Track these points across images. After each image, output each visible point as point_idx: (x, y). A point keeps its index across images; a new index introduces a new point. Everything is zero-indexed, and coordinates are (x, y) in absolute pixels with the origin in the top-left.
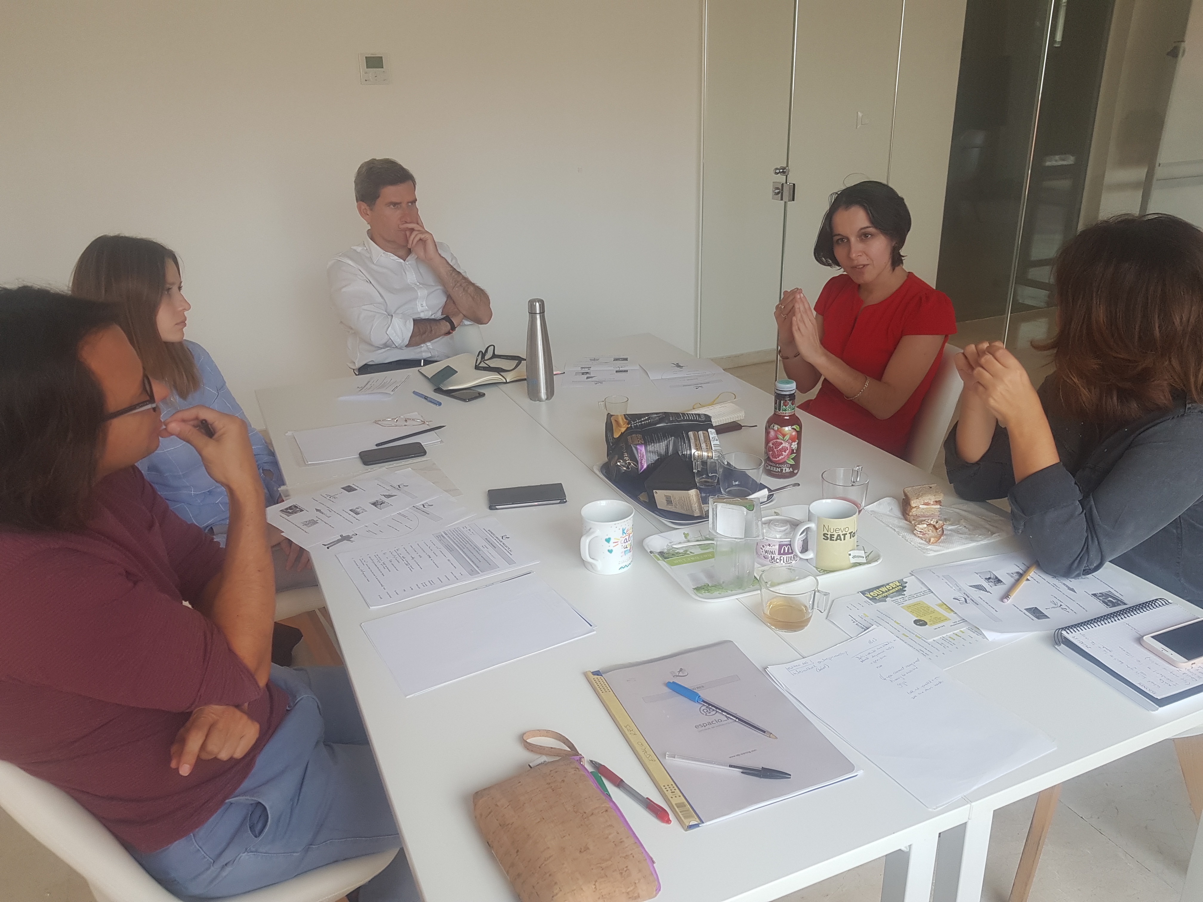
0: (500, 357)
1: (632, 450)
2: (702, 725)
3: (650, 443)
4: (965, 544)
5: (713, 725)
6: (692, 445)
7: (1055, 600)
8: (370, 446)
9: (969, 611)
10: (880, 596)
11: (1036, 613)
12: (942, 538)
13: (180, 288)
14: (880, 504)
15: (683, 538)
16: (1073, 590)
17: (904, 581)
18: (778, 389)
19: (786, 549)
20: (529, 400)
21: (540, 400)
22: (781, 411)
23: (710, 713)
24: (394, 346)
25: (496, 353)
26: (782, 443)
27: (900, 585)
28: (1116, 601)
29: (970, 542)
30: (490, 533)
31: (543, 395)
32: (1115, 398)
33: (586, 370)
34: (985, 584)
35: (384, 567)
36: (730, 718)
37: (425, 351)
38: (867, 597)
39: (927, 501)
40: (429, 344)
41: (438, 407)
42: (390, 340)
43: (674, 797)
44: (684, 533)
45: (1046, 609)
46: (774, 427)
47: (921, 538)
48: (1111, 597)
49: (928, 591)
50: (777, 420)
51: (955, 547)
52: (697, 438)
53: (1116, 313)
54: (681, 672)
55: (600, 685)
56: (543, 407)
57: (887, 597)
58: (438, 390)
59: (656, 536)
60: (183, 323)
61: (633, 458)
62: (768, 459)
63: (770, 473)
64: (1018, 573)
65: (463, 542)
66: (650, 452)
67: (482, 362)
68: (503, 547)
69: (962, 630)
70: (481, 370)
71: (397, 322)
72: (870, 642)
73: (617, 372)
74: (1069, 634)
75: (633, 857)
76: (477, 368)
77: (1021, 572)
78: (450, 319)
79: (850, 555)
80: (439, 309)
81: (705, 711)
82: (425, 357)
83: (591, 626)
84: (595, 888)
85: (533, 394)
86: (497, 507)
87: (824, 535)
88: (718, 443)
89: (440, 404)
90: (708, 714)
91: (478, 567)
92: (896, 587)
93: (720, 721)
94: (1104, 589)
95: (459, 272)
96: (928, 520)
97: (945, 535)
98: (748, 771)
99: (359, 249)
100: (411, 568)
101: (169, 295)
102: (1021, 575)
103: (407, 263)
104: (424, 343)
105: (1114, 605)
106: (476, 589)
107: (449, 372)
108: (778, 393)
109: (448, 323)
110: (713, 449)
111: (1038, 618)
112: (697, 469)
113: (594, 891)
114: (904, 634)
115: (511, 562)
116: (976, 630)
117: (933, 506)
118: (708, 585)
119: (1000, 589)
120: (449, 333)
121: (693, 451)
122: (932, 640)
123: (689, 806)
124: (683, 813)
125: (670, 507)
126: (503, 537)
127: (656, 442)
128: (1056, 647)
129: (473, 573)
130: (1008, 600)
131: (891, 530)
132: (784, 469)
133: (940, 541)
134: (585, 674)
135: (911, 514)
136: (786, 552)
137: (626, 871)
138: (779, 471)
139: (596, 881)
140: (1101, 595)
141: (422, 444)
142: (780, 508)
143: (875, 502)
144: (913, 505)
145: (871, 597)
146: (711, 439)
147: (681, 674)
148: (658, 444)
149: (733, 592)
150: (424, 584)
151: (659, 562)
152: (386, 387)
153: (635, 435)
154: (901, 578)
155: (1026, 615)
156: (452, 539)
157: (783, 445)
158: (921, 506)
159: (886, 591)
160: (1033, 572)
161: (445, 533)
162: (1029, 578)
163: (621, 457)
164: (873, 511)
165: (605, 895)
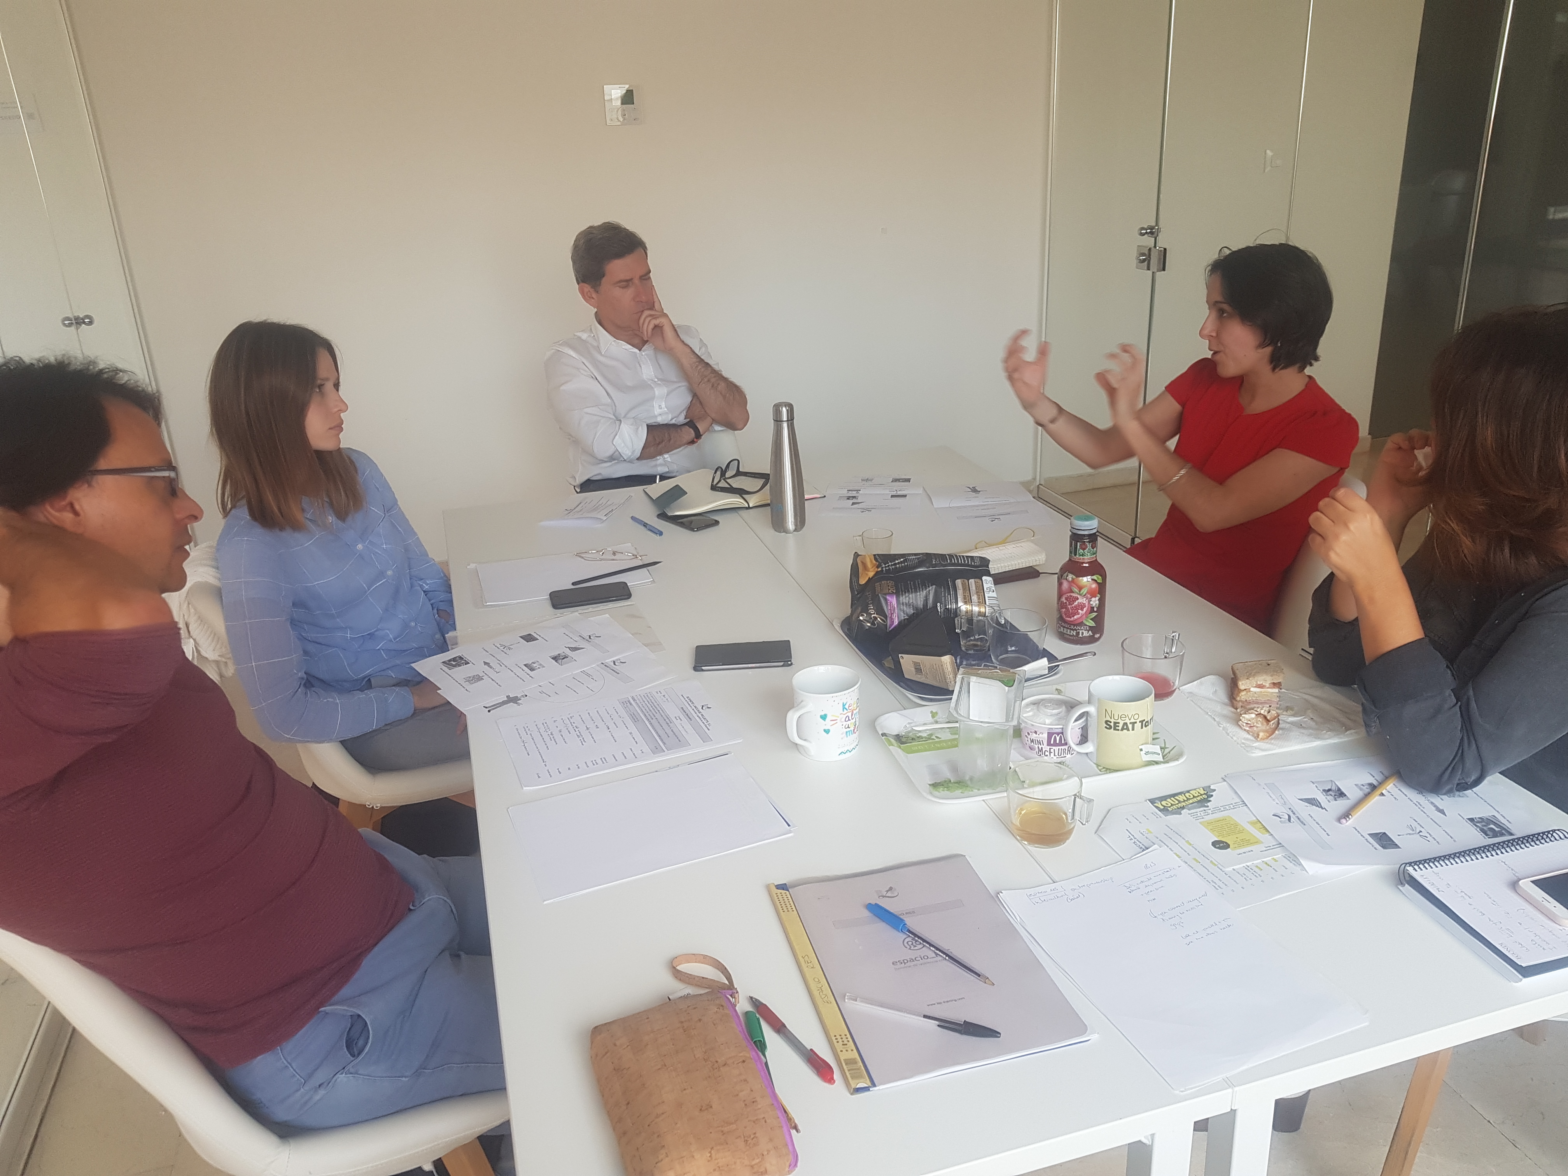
0: (746, 474)
1: (879, 600)
2: (902, 961)
3: (903, 593)
4: (1306, 742)
5: (916, 962)
6: (958, 597)
7: (1414, 824)
8: (565, 584)
9: (1292, 833)
10: (1174, 806)
11: (1384, 840)
12: (1277, 732)
13: (337, 386)
14: (1201, 683)
15: (930, 719)
16: (1442, 812)
17: (1211, 788)
18: (1075, 527)
19: (1057, 739)
20: (772, 531)
21: (786, 531)
22: (1077, 556)
23: (915, 946)
24: (622, 459)
25: (741, 470)
26: (1078, 599)
27: (1205, 794)
28: (1499, 829)
29: (1314, 739)
30: (688, 701)
31: (791, 525)
32: (1507, 551)
33: (854, 494)
34: (1322, 798)
35: (550, 738)
36: (940, 955)
37: (661, 465)
38: (1157, 807)
39: (1261, 683)
40: (666, 456)
41: (658, 537)
42: (618, 453)
43: (844, 1050)
44: (932, 712)
45: (1399, 835)
46: (1067, 576)
47: (1248, 732)
48: (1495, 824)
49: (1241, 803)
50: (1073, 568)
51: (1291, 746)
52: (966, 588)
53: (1508, 436)
54: (889, 892)
55: (782, 902)
56: (791, 540)
57: (1183, 808)
58: (663, 516)
59: (894, 715)
60: (339, 427)
61: (880, 611)
62: (1061, 618)
63: (1063, 637)
64: (1370, 784)
65: (653, 710)
66: (903, 604)
67: (722, 481)
68: (701, 719)
69: (1275, 857)
70: (718, 491)
71: (626, 429)
72: (1146, 867)
73: (892, 496)
74: (1416, 871)
75: (765, 1122)
76: (714, 488)
77: (1375, 783)
78: (695, 424)
79: (1141, 750)
80: (681, 413)
81: (910, 943)
82: (661, 473)
83: (789, 825)
84: (710, 1156)
85: (778, 523)
86: (703, 668)
87: (1106, 722)
88: (994, 594)
89: (661, 533)
90: (912, 948)
91: (664, 744)
92: (1198, 796)
93: (926, 957)
94: (1485, 812)
95: (708, 364)
96: (1258, 708)
97: (1282, 729)
98: (947, 1025)
99: (584, 336)
100: (583, 741)
101: (322, 393)
102: (1373, 788)
103: (644, 354)
104: (660, 455)
105: (1495, 834)
106: (656, 771)
107: (677, 493)
108: (1074, 532)
109: (691, 429)
110: (987, 604)
111: (1384, 847)
112: (961, 628)
113: (709, 1161)
114: (1195, 859)
115: (705, 739)
116: (1293, 858)
117: (1270, 690)
118: (950, 781)
119: (1342, 805)
120: (692, 442)
121: (960, 604)
122: (1231, 869)
123: (861, 1064)
124: (851, 1072)
125: (919, 676)
126: (703, 706)
127: (912, 592)
128: (1400, 887)
129: (656, 750)
130: (1347, 821)
131: (1210, 719)
132: (1081, 632)
133: (1273, 736)
134: (768, 887)
135: (1238, 699)
136: (1058, 742)
137: (753, 1139)
138: (1075, 634)
139: (712, 1148)
140: (1480, 820)
141: (628, 584)
142: (1064, 685)
143: (1194, 681)
144: (1242, 687)
145: (1162, 807)
146: (985, 589)
147: (889, 894)
148: (914, 595)
149: (982, 791)
150: (594, 762)
151: (891, 747)
152: (599, 511)
153: (885, 582)
154: (1207, 785)
155: (1368, 841)
156: (641, 706)
157: (1080, 601)
158: (1252, 689)
159: (1184, 801)
160: (1392, 784)
161: (633, 698)
162: (1384, 792)
163: (865, 610)
164: (1191, 693)
165: (722, 1167)
